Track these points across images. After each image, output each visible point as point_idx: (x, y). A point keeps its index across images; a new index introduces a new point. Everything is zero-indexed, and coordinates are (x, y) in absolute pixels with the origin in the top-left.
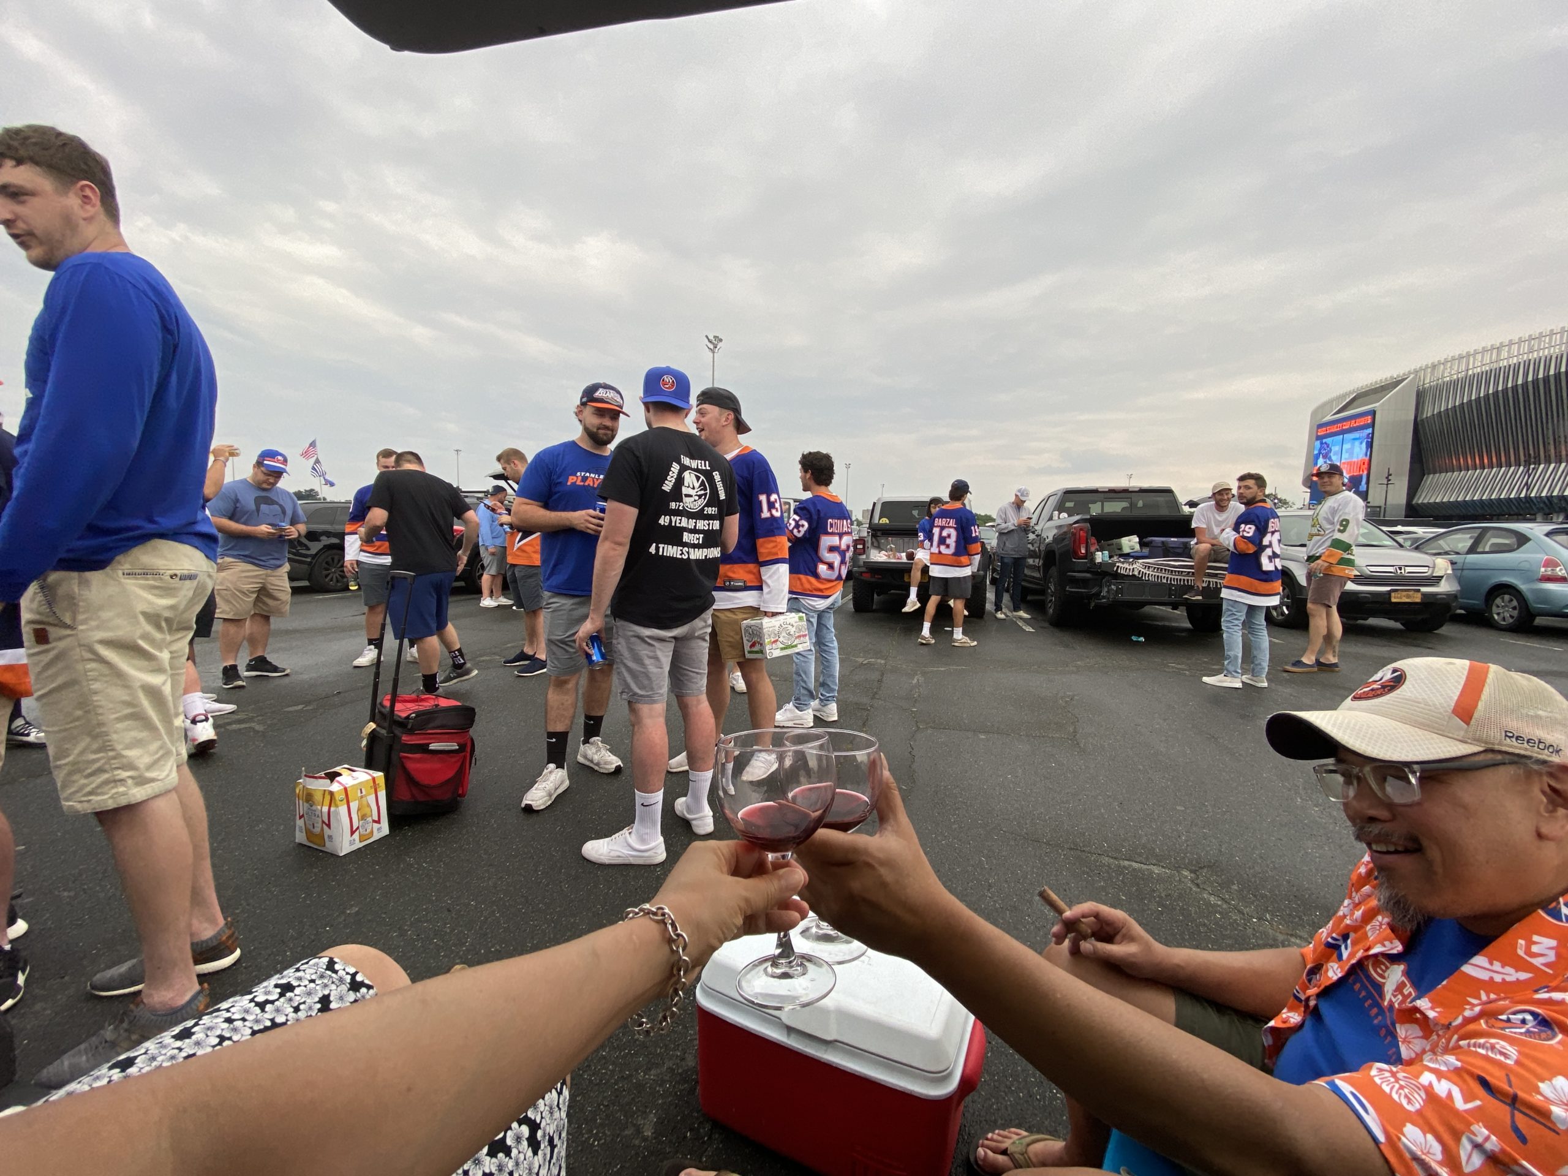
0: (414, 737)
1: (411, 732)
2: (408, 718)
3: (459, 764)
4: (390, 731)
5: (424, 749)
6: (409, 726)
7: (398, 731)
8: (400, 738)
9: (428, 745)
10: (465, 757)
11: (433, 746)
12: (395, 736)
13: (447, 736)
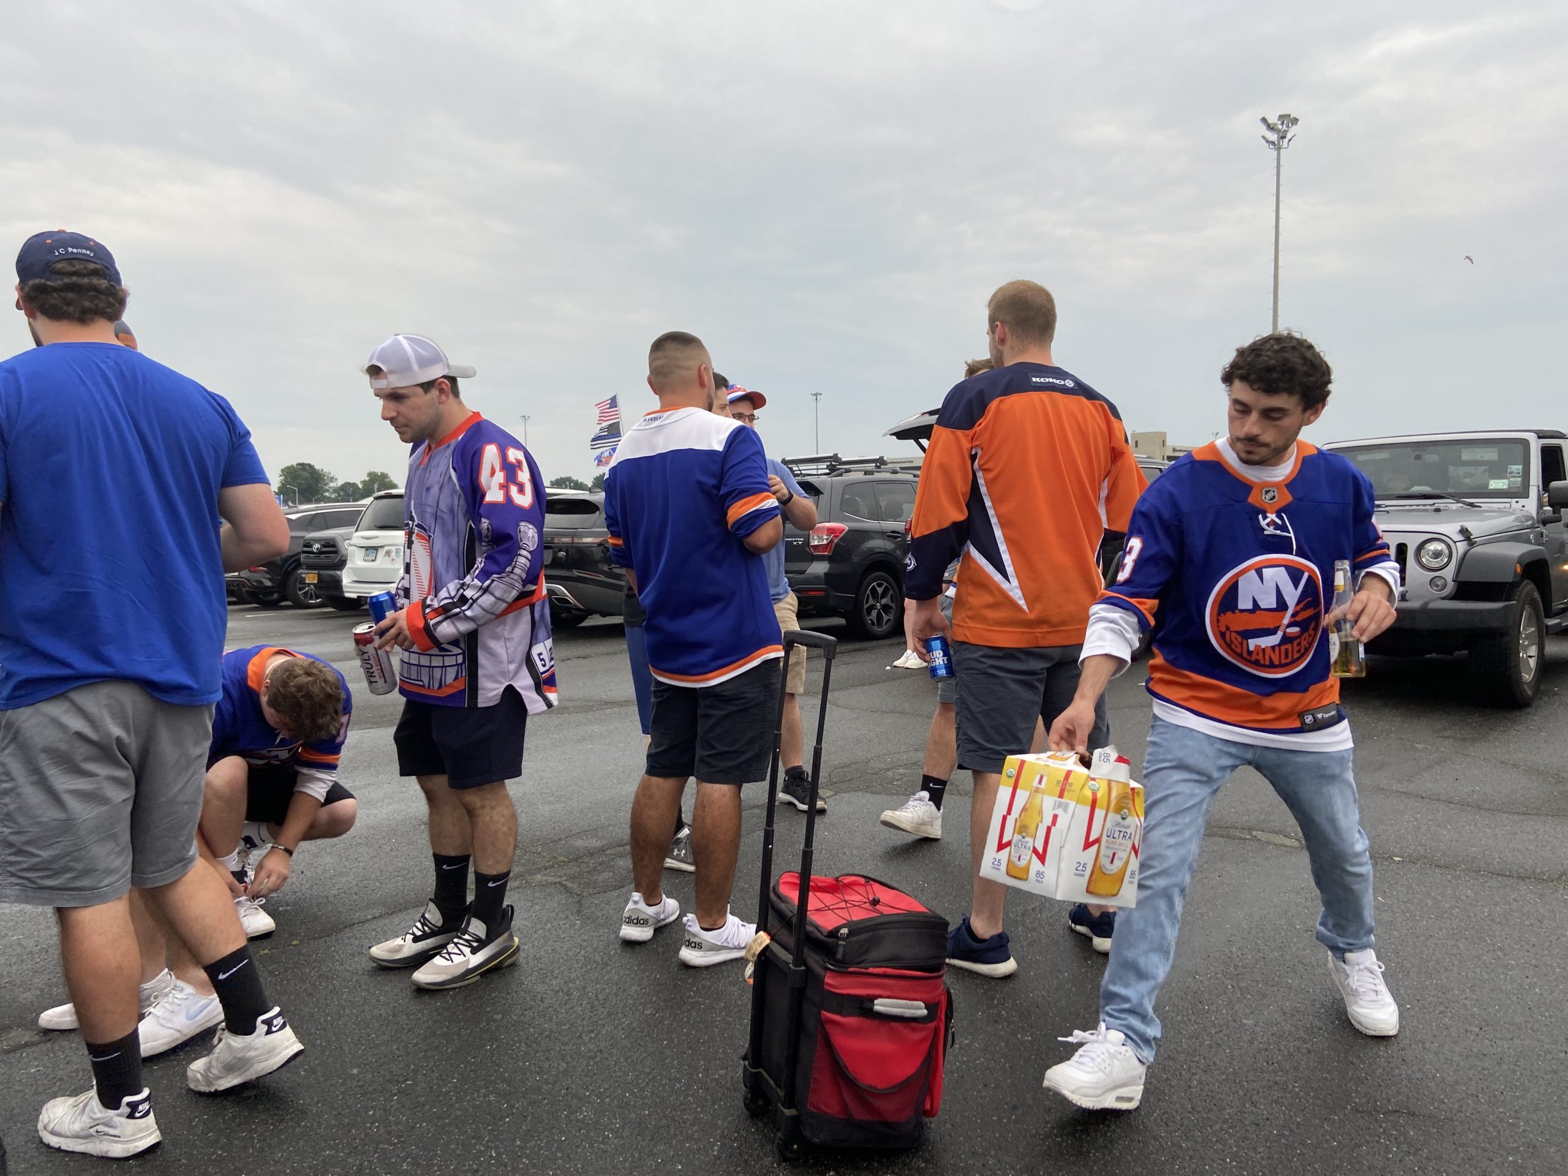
0: (846, 980)
1: (842, 966)
2: (834, 934)
3: (927, 1045)
4: (799, 960)
5: (863, 1007)
6: (839, 956)
7: (814, 960)
8: (820, 981)
9: (872, 999)
10: (936, 1031)
11: (881, 1005)
12: (809, 970)
13: (902, 983)
